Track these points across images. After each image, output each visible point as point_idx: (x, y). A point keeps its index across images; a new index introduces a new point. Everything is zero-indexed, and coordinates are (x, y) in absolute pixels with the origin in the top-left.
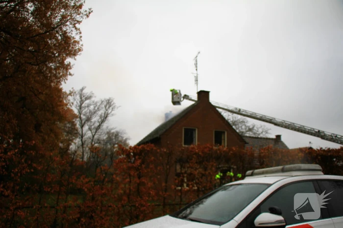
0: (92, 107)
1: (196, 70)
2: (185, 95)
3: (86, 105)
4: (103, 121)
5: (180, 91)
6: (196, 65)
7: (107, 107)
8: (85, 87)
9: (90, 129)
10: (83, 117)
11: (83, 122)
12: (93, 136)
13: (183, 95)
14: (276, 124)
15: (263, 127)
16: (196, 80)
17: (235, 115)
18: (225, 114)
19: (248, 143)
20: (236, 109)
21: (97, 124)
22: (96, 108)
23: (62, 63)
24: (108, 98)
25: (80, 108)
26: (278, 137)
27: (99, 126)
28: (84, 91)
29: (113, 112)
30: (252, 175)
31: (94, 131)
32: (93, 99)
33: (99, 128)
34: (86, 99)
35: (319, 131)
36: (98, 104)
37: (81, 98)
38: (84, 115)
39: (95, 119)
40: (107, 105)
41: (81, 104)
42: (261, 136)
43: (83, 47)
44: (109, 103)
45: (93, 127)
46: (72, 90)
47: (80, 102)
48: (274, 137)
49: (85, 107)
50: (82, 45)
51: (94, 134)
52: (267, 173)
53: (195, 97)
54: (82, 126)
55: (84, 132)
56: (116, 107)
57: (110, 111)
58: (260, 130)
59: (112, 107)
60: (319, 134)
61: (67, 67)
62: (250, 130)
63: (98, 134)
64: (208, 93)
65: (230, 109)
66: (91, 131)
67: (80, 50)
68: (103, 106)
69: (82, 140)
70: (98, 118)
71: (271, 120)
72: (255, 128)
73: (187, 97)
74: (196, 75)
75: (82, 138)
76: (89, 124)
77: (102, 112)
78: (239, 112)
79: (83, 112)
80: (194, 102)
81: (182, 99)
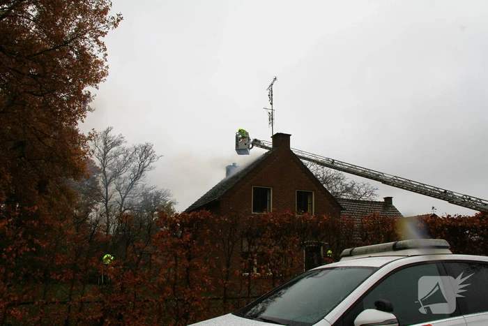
0: (121, 157)
1: (271, 104)
2: (256, 140)
3: (113, 154)
4: (137, 178)
6: (271, 96)
7: (143, 157)
8: (111, 128)
9: (118, 189)
10: (108, 171)
11: (108, 178)
12: (123, 200)
13: (252, 140)
14: (384, 182)
15: (366, 186)
16: (271, 119)
17: (326, 169)
18: (313, 168)
19: (344, 209)
20: (328, 159)
21: (128, 182)
22: (127, 159)
23: (78, 92)
24: (144, 143)
25: (104, 159)
26: (388, 200)
27: (132, 184)
28: (109, 134)
29: (151, 164)
30: (351, 255)
31: (125, 191)
32: (123, 145)
33: (132, 187)
34: (113, 145)
35: (446, 191)
37: (105, 144)
38: (110, 169)
39: (126, 174)
40: (142, 154)
41: (106, 153)
42: (364, 198)
43: (109, 70)
44: (146, 151)
45: (122, 185)
46: (92, 132)
47: (104, 149)
48: (383, 200)
49: (111, 156)
50: (107, 67)
51: (123, 195)
52: (372, 251)
53: (269, 142)
54: (107, 185)
55: (109, 193)
56: (156, 157)
57: (147, 163)
58: (362, 191)
59: (150, 156)
60: (445, 196)
61: (86, 99)
62: (348, 190)
63: (130, 195)
64: (288, 136)
65: (320, 160)
66: (119, 191)
67: (104, 74)
68: (138, 155)
69: (106, 204)
70: (130, 172)
71: (379, 175)
72: (355, 188)
73: (257, 143)
74: (270, 111)
75: (107, 201)
76: (117, 181)
77: (135, 164)
78: (331, 164)
79: (108, 164)
80: (267, 151)
81: (251, 146)
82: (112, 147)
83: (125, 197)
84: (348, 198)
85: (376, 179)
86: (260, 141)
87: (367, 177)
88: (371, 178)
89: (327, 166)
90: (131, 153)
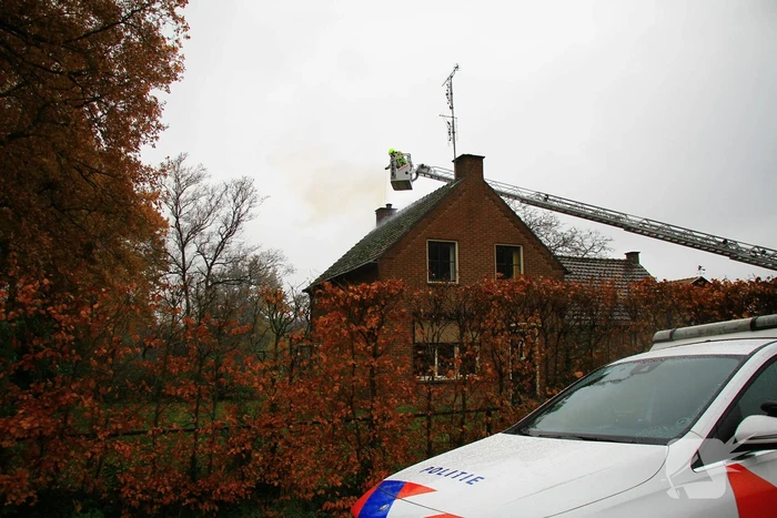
0: (203, 201)
1: (451, 108)
2: (422, 166)
3: (190, 196)
4: (230, 233)
5: (409, 156)
6: (450, 95)
7: (239, 199)
8: (185, 155)
9: (201, 252)
10: (184, 224)
11: (185, 235)
12: (210, 268)
13: (415, 167)
14: (628, 229)
15: (594, 235)
16: (452, 132)
17: (532, 208)
18: (515, 205)
19: (570, 273)
20: (539, 194)
21: (217, 240)
22: (213, 203)
23: (140, 96)
24: (239, 178)
25: (176, 205)
26: (633, 256)
27: (222, 243)
28: (182, 165)
29: (251, 211)
30: (671, 338)
31: (212, 255)
32: (204, 182)
33: (222, 248)
34: (189, 182)
35: (725, 241)
36: (218, 193)
37: (177, 180)
38: (186, 220)
39: (213, 228)
40: (237, 194)
41: (178, 195)
42: (591, 255)
43: (185, 62)
44: (242, 190)
45: (207, 246)
47: (175, 190)
48: (625, 257)
49: (187, 201)
50: (182, 57)
51: (210, 262)
52: (711, 332)
53: (448, 170)
54: (183, 246)
55: (186, 259)
56: (259, 199)
57: (244, 209)
58: (588, 243)
59: (250, 198)
60: (725, 249)
61: (151, 109)
62: (565, 242)
63: (221, 261)
64: (480, 159)
65: (525, 195)
66: (203, 255)
67: (177, 68)
68: (230, 196)
69: (184, 277)
70: (220, 224)
71: (619, 218)
72: (577, 238)
73: (425, 171)
74: (450, 120)
75: (184, 270)
76: (197, 239)
77: (226, 210)
78: (545, 203)
79: (183, 212)
80: (445, 184)
81: (414, 176)
82: (187, 185)
83: (212, 264)
84: (567, 255)
85: (615, 225)
86: (429, 169)
87: (601, 221)
88: (608, 223)
89: (536, 204)
90: (219, 194)
